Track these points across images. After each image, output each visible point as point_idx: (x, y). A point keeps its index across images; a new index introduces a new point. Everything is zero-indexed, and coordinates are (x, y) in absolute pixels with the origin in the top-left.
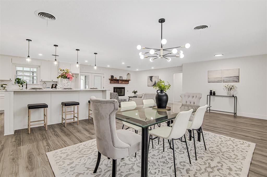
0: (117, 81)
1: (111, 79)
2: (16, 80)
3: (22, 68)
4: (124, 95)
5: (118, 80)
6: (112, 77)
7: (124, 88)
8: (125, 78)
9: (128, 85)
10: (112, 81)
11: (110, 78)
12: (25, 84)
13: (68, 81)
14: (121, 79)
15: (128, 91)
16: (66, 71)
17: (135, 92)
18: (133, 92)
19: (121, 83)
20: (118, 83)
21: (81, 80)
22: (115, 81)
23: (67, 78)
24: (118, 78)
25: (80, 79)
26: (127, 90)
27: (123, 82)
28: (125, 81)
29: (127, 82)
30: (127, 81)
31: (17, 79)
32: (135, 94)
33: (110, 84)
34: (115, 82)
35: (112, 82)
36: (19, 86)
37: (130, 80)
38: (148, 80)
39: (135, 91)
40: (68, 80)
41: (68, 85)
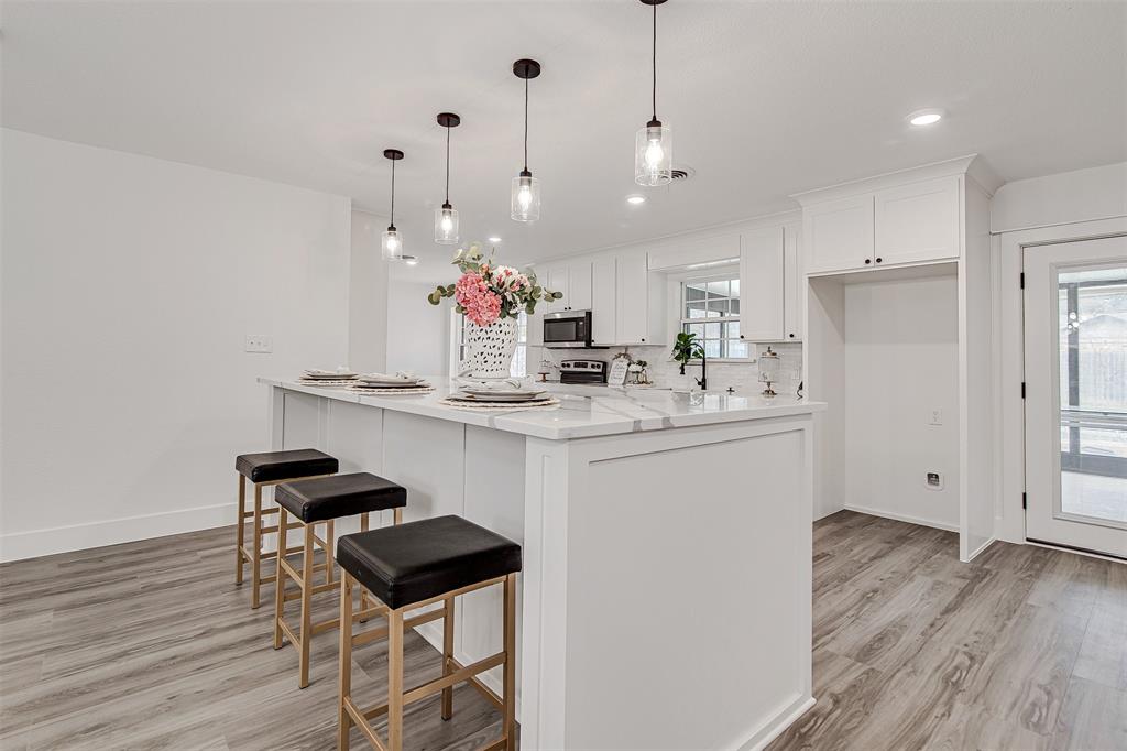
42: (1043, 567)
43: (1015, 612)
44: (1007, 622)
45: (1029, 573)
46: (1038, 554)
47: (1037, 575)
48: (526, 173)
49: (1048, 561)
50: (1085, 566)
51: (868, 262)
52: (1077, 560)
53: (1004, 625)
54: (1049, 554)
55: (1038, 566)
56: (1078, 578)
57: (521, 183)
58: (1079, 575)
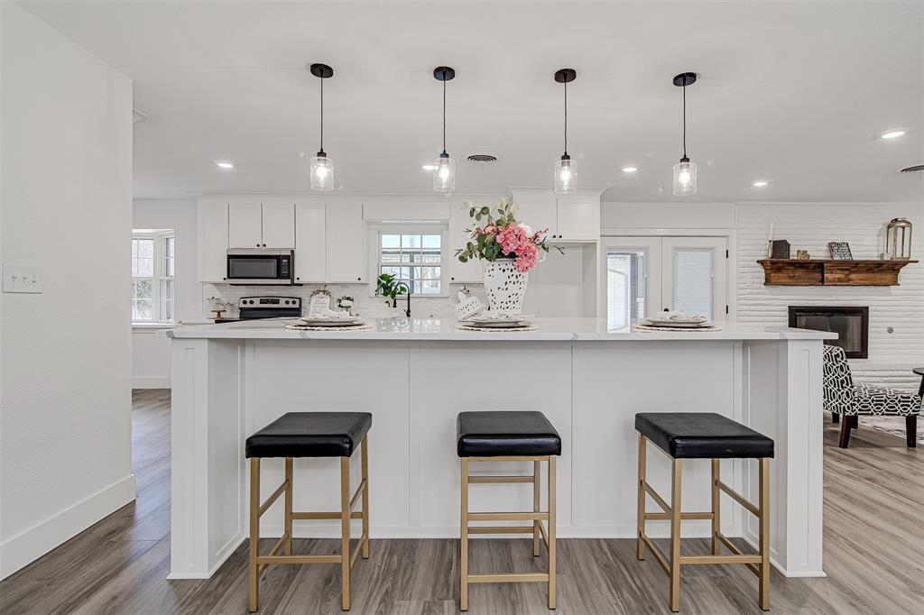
0: (813, 271)
1: (773, 263)
2: (379, 282)
3: (399, 236)
5: (819, 266)
6: (780, 247)
7: (862, 312)
8: (867, 248)
9: (890, 294)
10: (779, 270)
11: (765, 253)
12: (405, 295)
13: (508, 273)
16: (496, 217)
19: (840, 280)
20: (822, 282)
21: (609, 272)
22: (799, 273)
23: (501, 255)
24: (818, 253)
25: (606, 270)
26: (890, 325)
27: (853, 276)
29: (889, 277)
30: (885, 271)
31: (383, 277)
33: (765, 289)
34: (799, 278)
35: (782, 276)
36: (387, 302)
37: (905, 264)
40: (510, 266)
41: (514, 298)
48: (566, 157)
51: (554, 237)
57: (563, 164)
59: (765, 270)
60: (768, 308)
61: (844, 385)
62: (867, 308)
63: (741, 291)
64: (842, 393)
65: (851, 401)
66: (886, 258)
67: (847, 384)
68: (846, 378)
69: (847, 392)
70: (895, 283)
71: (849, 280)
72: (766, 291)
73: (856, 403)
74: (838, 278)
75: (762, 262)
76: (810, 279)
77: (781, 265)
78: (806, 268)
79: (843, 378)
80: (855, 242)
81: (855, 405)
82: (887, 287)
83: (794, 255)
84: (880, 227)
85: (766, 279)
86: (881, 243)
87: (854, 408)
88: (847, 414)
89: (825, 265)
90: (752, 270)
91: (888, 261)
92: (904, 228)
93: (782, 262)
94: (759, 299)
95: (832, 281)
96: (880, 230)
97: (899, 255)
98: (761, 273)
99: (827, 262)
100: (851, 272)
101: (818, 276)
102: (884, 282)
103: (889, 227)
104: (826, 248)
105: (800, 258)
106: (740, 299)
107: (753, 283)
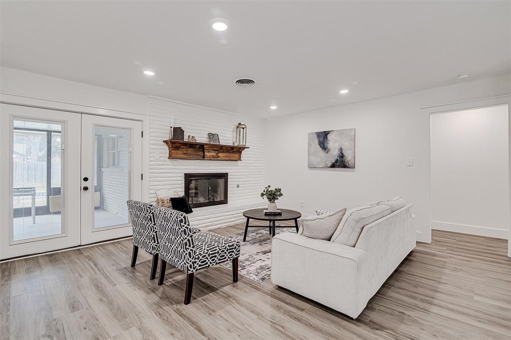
0: (197, 150)
1: (172, 143)
4: (225, 201)
6: (178, 132)
8: (227, 138)
10: (177, 148)
11: (168, 136)
14: (212, 143)
15: (238, 186)
17: (273, 196)
18: (262, 195)
19: (213, 157)
20: (204, 157)
22: (190, 151)
24: (202, 139)
27: (220, 155)
28: (228, 151)
29: (237, 155)
30: (234, 152)
32: (273, 205)
33: (169, 162)
35: (179, 153)
37: (244, 148)
38: (310, 145)
39: (272, 188)
42: (10, 273)
43: (9, 305)
44: (8, 313)
45: (4, 280)
46: (3, 267)
47: (10, 279)
49: (10, 268)
50: (28, 263)
52: (24, 262)
53: (8, 316)
54: (9, 264)
55: (6, 273)
56: (28, 271)
58: (28, 269)
59: (169, 148)
60: (171, 175)
61: (187, 247)
62: (227, 174)
63: (151, 163)
64: (186, 254)
65: (193, 260)
66: (236, 145)
67: (190, 246)
68: (189, 240)
69: (190, 253)
70: (240, 159)
71: (218, 157)
72: (169, 163)
73: (196, 260)
74: (212, 156)
75: (165, 142)
76: (197, 155)
77: (178, 145)
78: (194, 148)
79: (186, 240)
80: (222, 135)
81: (195, 262)
82: (236, 162)
83: (186, 139)
84: (234, 127)
85: (169, 154)
86: (235, 136)
87: (195, 265)
88: (189, 272)
89: (205, 146)
90: (159, 147)
91: (236, 147)
92: (243, 128)
93: (179, 143)
94: (165, 169)
95: (209, 157)
96: (234, 128)
97: (241, 143)
98: (166, 149)
99: (206, 144)
100: (219, 152)
101: (201, 153)
102: (235, 158)
103: (237, 128)
104: (207, 136)
105: (191, 141)
106: (151, 169)
107: (160, 157)
